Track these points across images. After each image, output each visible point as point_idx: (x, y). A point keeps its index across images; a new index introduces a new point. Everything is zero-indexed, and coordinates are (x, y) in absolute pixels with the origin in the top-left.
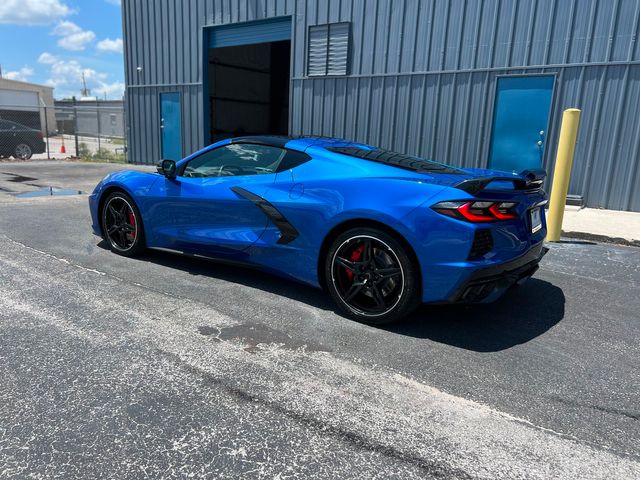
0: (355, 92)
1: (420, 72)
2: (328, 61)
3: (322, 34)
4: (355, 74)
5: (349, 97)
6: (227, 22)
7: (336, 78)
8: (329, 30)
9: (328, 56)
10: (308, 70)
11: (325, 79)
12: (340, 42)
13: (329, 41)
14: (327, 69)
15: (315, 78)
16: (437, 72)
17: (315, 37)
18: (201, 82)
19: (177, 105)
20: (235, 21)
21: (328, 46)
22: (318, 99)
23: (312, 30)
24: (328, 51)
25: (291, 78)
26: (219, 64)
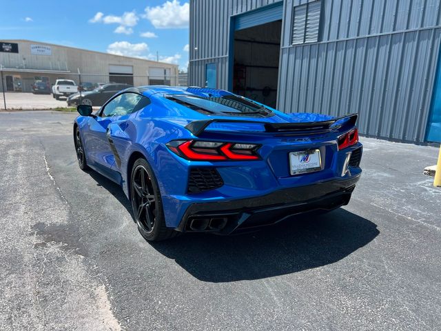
0: (323, 54)
1: (375, 34)
2: (305, 32)
3: (302, 11)
4: (325, 41)
5: (319, 59)
6: (244, 11)
7: (311, 45)
8: (307, 8)
9: (306, 28)
10: (292, 40)
11: (304, 46)
12: (314, 16)
13: (307, 17)
14: (305, 39)
15: (296, 46)
16: (388, 33)
17: (298, 15)
18: (228, 55)
19: (215, 71)
20: (249, 10)
21: (306, 20)
22: (298, 61)
23: (296, 9)
24: (306, 24)
25: (281, 47)
26: (255, 42)
